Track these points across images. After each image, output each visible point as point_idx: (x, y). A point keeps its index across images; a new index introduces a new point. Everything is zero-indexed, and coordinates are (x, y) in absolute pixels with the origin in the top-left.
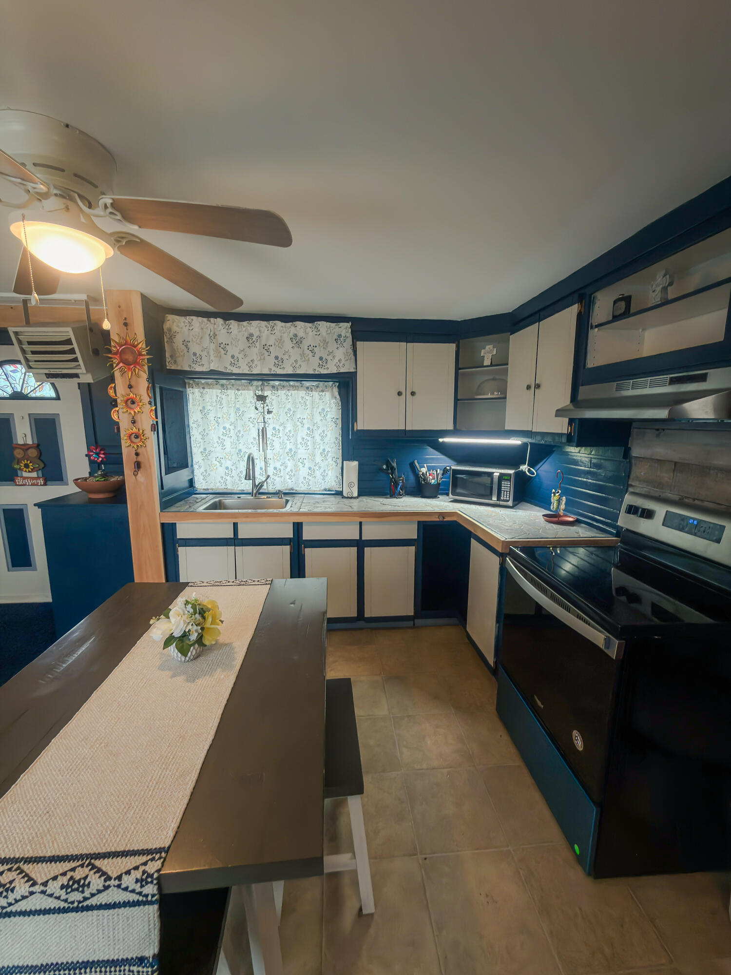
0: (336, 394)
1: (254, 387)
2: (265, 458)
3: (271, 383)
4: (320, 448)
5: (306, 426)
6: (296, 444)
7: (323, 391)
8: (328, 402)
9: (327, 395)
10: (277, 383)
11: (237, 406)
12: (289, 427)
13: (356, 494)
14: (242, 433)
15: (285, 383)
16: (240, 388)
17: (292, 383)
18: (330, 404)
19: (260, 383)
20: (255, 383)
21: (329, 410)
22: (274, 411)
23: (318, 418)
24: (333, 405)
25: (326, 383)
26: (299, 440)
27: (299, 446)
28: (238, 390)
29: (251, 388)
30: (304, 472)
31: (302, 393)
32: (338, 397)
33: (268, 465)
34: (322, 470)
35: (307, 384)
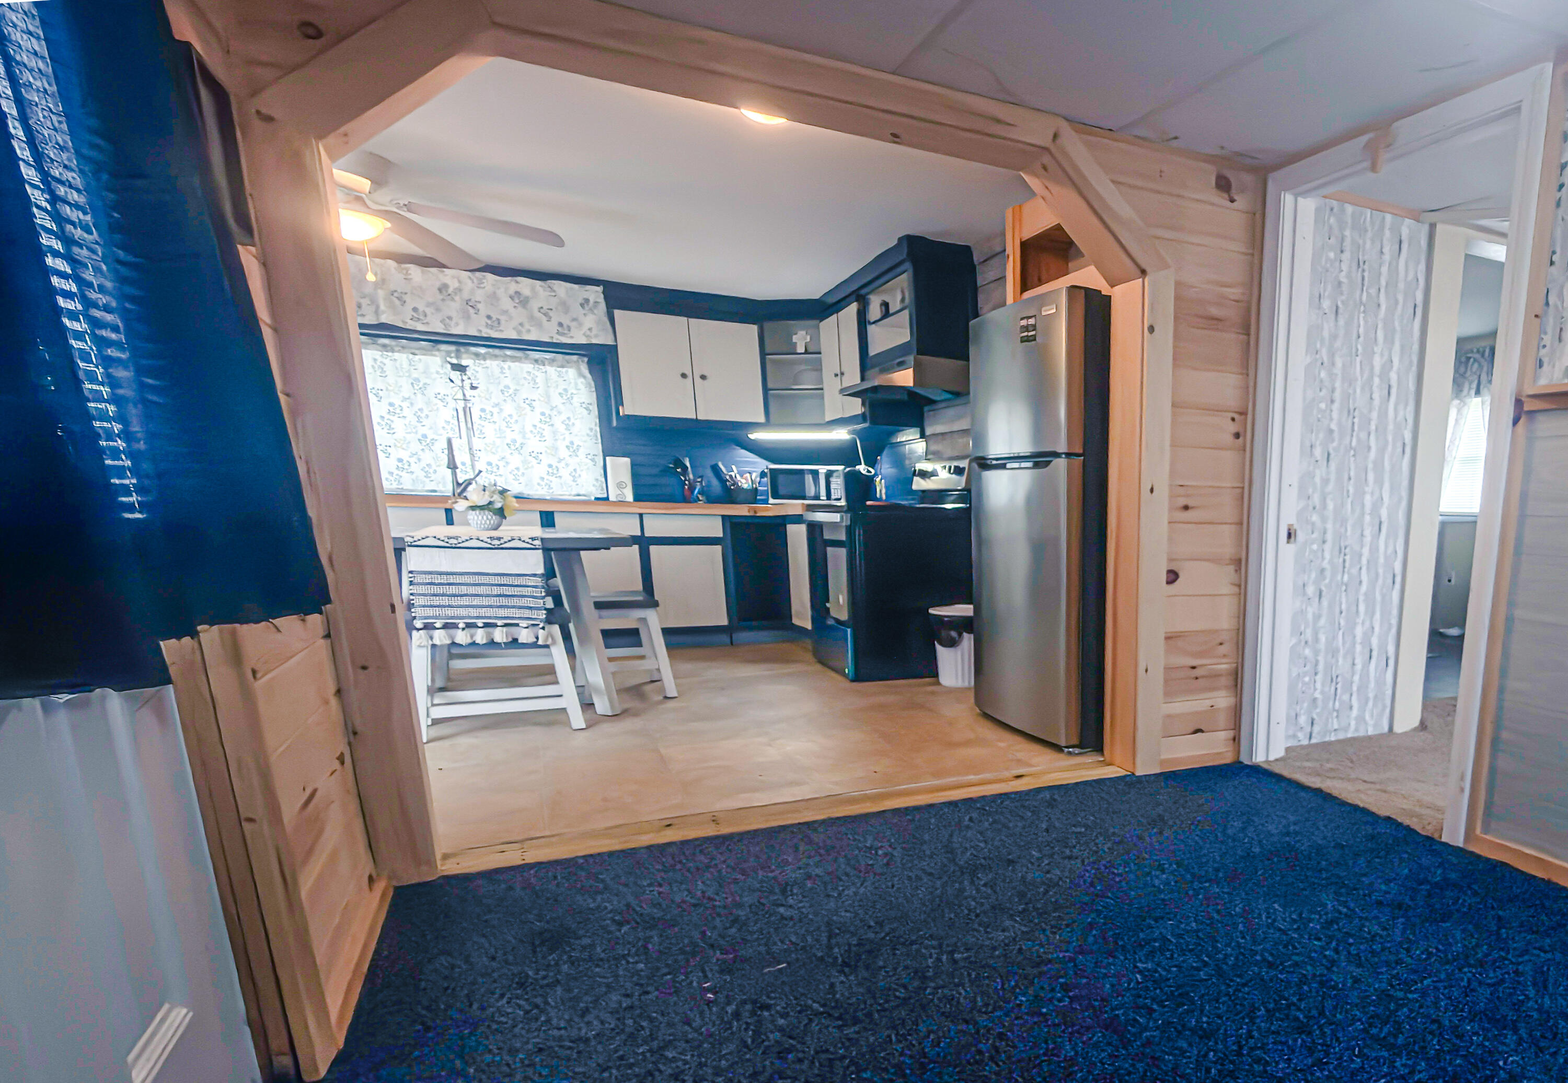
0: (585, 370)
1: (444, 354)
2: (470, 449)
3: (473, 349)
4: (564, 439)
5: (538, 410)
6: (523, 433)
7: (562, 367)
8: (573, 381)
9: (571, 373)
10: (482, 350)
11: (415, 375)
12: (509, 408)
13: (630, 497)
14: (426, 412)
15: (497, 351)
16: (417, 352)
17: (509, 352)
18: (576, 384)
19: (453, 348)
20: (444, 347)
21: (575, 392)
22: (482, 387)
23: (557, 401)
24: (582, 387)
25: (568, 357)
26: (529, 428)
27: (529, 435)
28: (414, 354)
29: (437, 353)
30: (540, 470)
31: (528, 367)
32: (589, 376)
33: (476, 459)
34: (571, 469)
35: (537, 355)
